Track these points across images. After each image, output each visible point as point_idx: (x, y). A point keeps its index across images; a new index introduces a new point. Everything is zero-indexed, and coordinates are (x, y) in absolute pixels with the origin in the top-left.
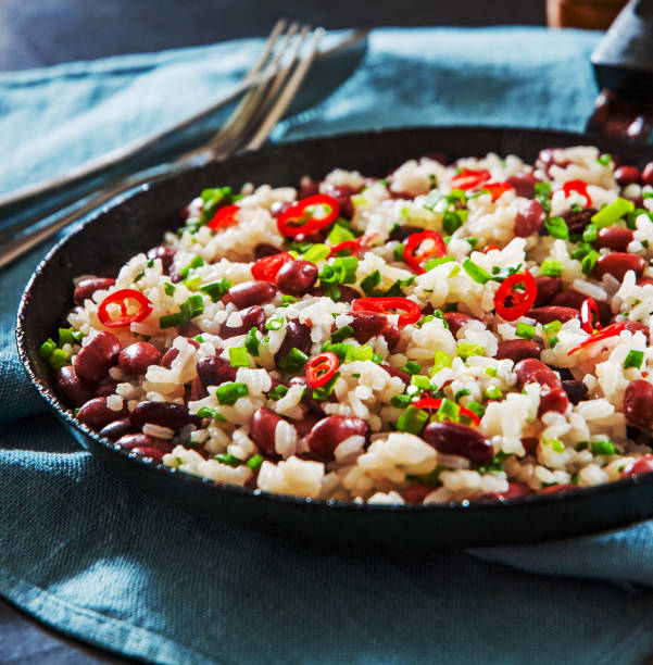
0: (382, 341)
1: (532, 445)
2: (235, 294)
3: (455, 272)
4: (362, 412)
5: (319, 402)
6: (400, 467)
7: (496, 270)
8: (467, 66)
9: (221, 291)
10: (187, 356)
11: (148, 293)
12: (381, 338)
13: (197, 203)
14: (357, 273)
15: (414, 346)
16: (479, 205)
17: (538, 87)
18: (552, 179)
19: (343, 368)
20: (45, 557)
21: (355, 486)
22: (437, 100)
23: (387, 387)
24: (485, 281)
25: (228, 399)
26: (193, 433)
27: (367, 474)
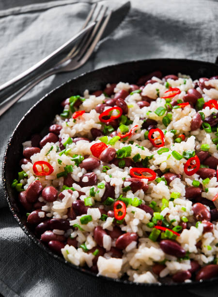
0: (142, 192)
1: (199, 245)
2: (85, 163)
3: (169, 157)
4: (135, 229)
5: (119, 224)
6: (150, 259)
7: (185, 154)
8: (169, 20)
9: (80, 162)
10: (68, 198)
11: (52, 163)
12: (142, 190)
13: (68, 100)
14: (131, 154)
15: (154, 192)
16: (177, 112)
17: (197, 33)
18: (204, 93)
19: (128, 209)
20: (19, 278)
21: (134, 265)
22: (157, 33)
23: (145, 218)
24: (180, 159)
25: (85, 222)
26: (72, 234)
27: (138, 260)
